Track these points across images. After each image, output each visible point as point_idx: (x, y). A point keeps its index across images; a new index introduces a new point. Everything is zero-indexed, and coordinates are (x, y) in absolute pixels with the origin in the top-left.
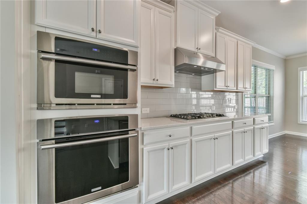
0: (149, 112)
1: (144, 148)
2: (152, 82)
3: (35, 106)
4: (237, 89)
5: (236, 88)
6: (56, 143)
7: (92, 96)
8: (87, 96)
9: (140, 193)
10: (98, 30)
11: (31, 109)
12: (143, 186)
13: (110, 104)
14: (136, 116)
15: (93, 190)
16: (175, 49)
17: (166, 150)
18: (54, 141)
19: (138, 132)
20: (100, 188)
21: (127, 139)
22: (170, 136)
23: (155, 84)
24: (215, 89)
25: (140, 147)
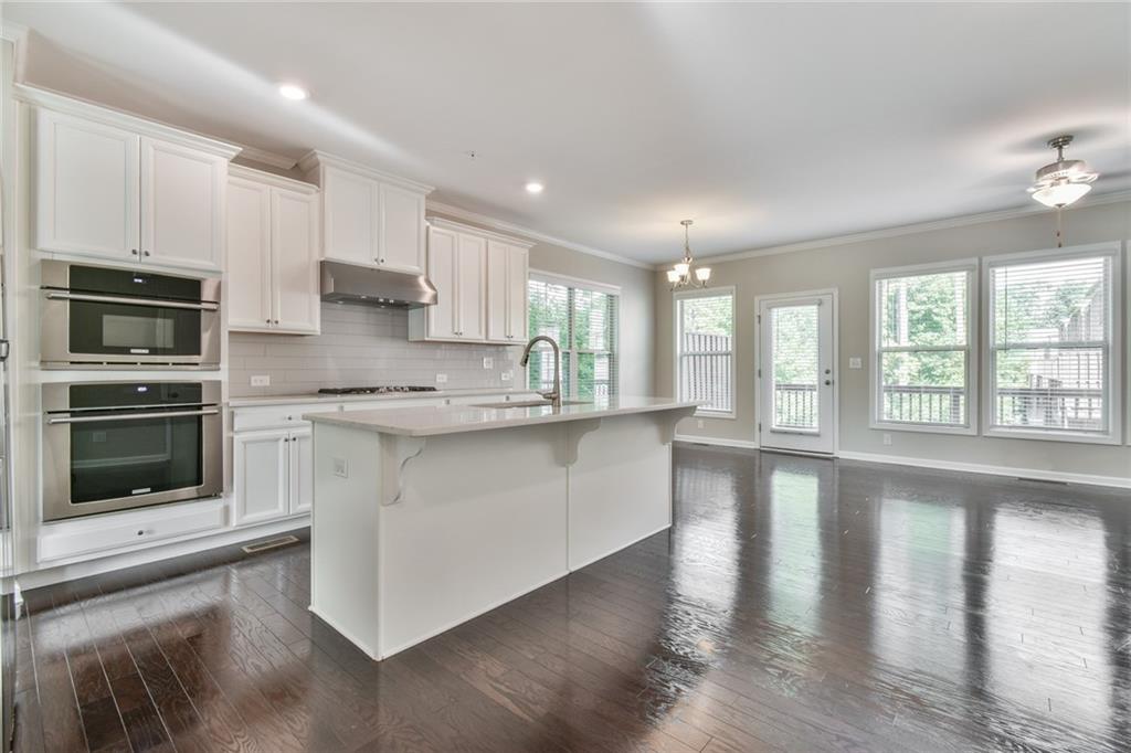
0: (268, 384)
1: (236, 437)
2: (264, 324)
3: (37, 364)
4: (487, 338)
5: (483, 337)
6: (72, 416)
7: (132, 351)
8: (125, 350)
9: (227, 510)
10: (143, 251)
11: (30, 368)
12: (233, 499)
13: (167, 364)
14: (218, 384)
15: (134, 492)
16: (321, 262)
17: (281, 442)
18: (68, 415)
19: (221, 409)
20: (149, 490)
21: (199, 418)
22: (290, 419)
23: (271, 328)
24: (426, 339)
25: (226, 434)
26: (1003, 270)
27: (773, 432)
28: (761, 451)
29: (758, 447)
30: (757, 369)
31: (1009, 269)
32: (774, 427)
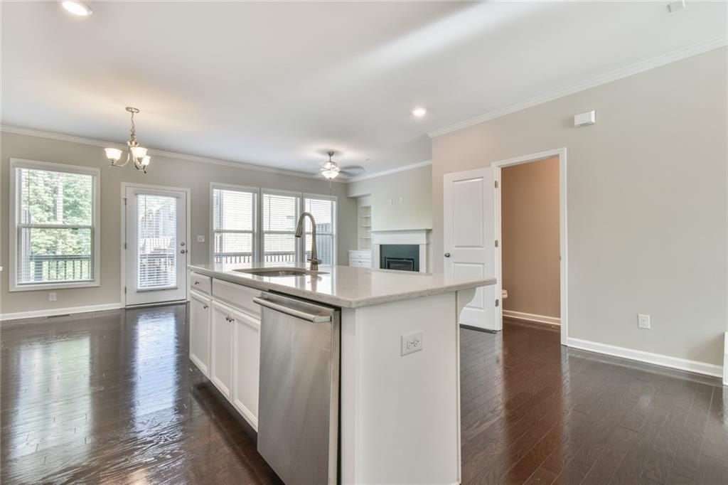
26: (268, 195)
27: (139, 292)
28: (126, 309)
29: (124, 307)
30: (123, 241)
31: (271, 196)
32: (139, 288)
